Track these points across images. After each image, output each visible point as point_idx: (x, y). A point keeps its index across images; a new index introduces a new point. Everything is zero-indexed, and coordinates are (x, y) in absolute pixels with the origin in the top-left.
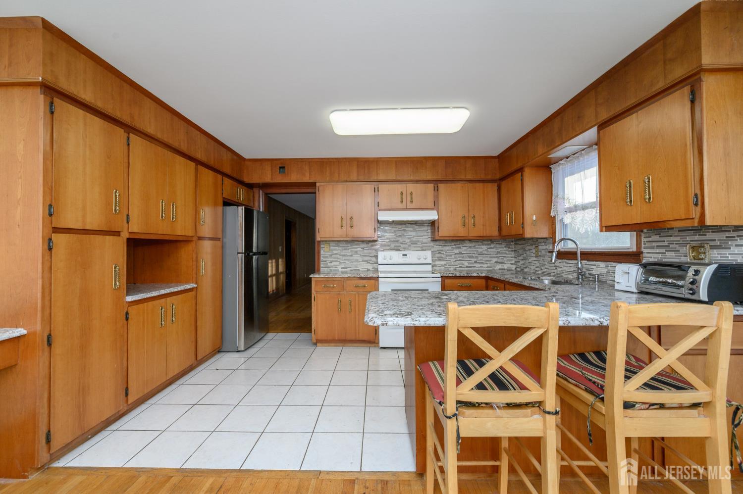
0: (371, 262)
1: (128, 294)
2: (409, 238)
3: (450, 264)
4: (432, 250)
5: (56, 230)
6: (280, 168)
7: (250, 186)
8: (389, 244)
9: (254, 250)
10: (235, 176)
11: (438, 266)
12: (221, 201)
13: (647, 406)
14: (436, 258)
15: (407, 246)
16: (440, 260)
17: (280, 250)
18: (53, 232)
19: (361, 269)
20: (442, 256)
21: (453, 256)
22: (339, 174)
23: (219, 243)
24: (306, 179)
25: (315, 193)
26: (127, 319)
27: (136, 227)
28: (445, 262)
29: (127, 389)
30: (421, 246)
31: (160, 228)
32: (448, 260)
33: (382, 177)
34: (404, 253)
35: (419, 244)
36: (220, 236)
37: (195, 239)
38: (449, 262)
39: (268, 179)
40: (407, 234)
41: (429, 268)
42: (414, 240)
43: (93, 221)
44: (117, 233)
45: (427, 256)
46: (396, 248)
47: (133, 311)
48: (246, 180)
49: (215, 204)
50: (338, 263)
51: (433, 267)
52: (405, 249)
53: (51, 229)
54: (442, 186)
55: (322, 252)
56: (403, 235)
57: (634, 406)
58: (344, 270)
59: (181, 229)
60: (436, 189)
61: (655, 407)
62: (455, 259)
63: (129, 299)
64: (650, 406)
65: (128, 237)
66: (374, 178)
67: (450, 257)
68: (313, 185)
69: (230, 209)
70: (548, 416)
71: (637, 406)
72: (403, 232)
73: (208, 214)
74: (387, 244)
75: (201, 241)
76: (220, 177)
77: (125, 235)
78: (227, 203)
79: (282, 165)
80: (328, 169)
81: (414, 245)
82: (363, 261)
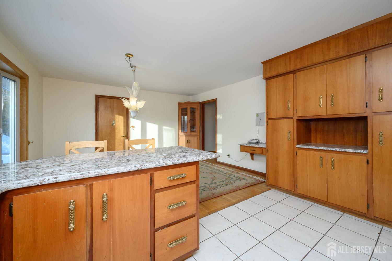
1: (298, 144)
5: (270, 119)
18: (269, 120)
26: (296, 154)
27: (301, 114)
29: (297, 186)
37: (367, 114)
43: (280, 115)
44: (292, 118)
47: (300, 152)
53: (268, 119)
59: (344, 110)
63: (298, 146)
65: (297, 119)
75: (379, 116)
77: (295, 118)
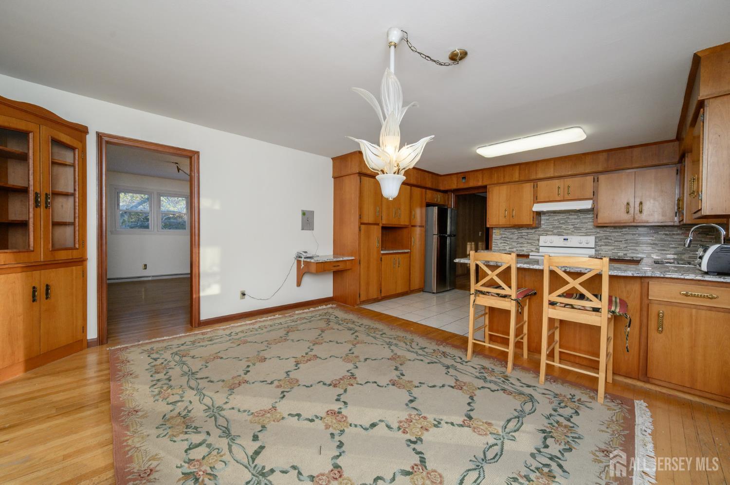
0: (534, 244)
1: (382, 250)
2: (572, 225)
3: (620, 249)
4: (598, 235)
5: (362, 224)
6: (463, 178)
7: (445, 192)
8: (552, 230)
9: (448, 233)
10: (434, 187)
11: (604, 250)
12: (424, 204)
13: (563, 305)
14: (603, 243)
15: (570, 231)
16: (606, 245)
17: (480, 235)
19: (525, 250)
20: (610, 241)
21: (623, 242)
22: (504, 177)
23: (423, 229)
24: (480, 184)
25: (486, 192)
26: (381, 260)
27: (385, 222)
28: (613, 248)
29: (381, 290)
30: (586, 231)
31: (394, 222)
32: (616, 245)
33: (540, 175)
34: (565, 237)
35: (583, 230)
36: (424, 224)
37: (410, 226)
38: (618, 247)
39: (454, 187)
40: (571, 221)
41: (592, 252)
42: (577, 226)
43: (371, 220)
44: (378, 224)
45: (591, 240)
46: (558, 233)
47: (383, 257)
48: (442, 188)
49: (421, 207)
50: (506, 244)
51: (596, 251)
52: (567, 234)
53: (360, 223)
54: (602, 177)
55: (494, 236)
56: (566, 222)
57: (556, 304)
58: (511, 250)
59: (403, 221)
60: (596, 181)
61: (568, 306)
62: (626, 245)
63: (382, 252)
64: (565, 305)
66: (533, 177)
67: (621, 243)
68: (485, 187)
69: (430, 208)
70: (512, 301)
71: (558, 304)
72: (567, 219)
73: (418, 213)
74: (550, 230)
75: (413, 228)
76: (424, 190)
77: (381, 225)
78: (428, 205)
79: (464, 175)
80: (496, 175)
81: (577, 230)
82: (528, 243)
